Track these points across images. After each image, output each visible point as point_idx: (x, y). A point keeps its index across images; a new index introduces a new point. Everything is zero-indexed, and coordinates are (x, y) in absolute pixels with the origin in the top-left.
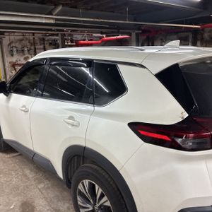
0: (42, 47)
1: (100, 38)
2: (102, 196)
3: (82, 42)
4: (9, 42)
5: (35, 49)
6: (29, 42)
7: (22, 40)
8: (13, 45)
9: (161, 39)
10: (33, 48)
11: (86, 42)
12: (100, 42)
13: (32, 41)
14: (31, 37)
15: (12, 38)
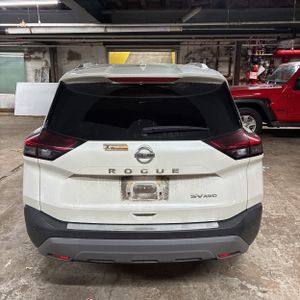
0: (227, 58)
4: (186, 53)
6: (212, 53)
8: (192, 56)
13: (215, 52)
15: (191, 48)
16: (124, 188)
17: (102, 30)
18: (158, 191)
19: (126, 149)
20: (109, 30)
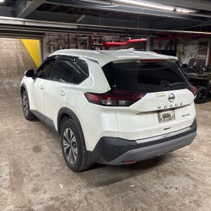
0: (75, 45)
2: (73, 135)
4: (48, 41)
6: (64, 41)
7: (58, 39)
8: (51, 43)
9: (184, 43)
11: (113, 43)
13: (67, 41)
14: (66, 38)
15: (51, 37)
16: (159, 116)
17: (21, 23)
18: (172, 115)
19: (164, 96)
20: (27, 24)
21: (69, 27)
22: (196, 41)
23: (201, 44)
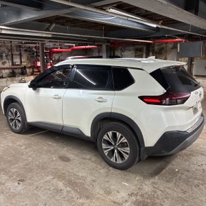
0: (18, 53)
1: (70, 47)
2: (122, 137)
3: (55, 50)
5: (12, 55)
9: (121, 50)
10: (10, 53)
11: (59, 50)
12: (70, 50)
13: (9, 48)
14: (9, 45)
21: (44, 36)
22: (132, 48)
23: (137, 50)
